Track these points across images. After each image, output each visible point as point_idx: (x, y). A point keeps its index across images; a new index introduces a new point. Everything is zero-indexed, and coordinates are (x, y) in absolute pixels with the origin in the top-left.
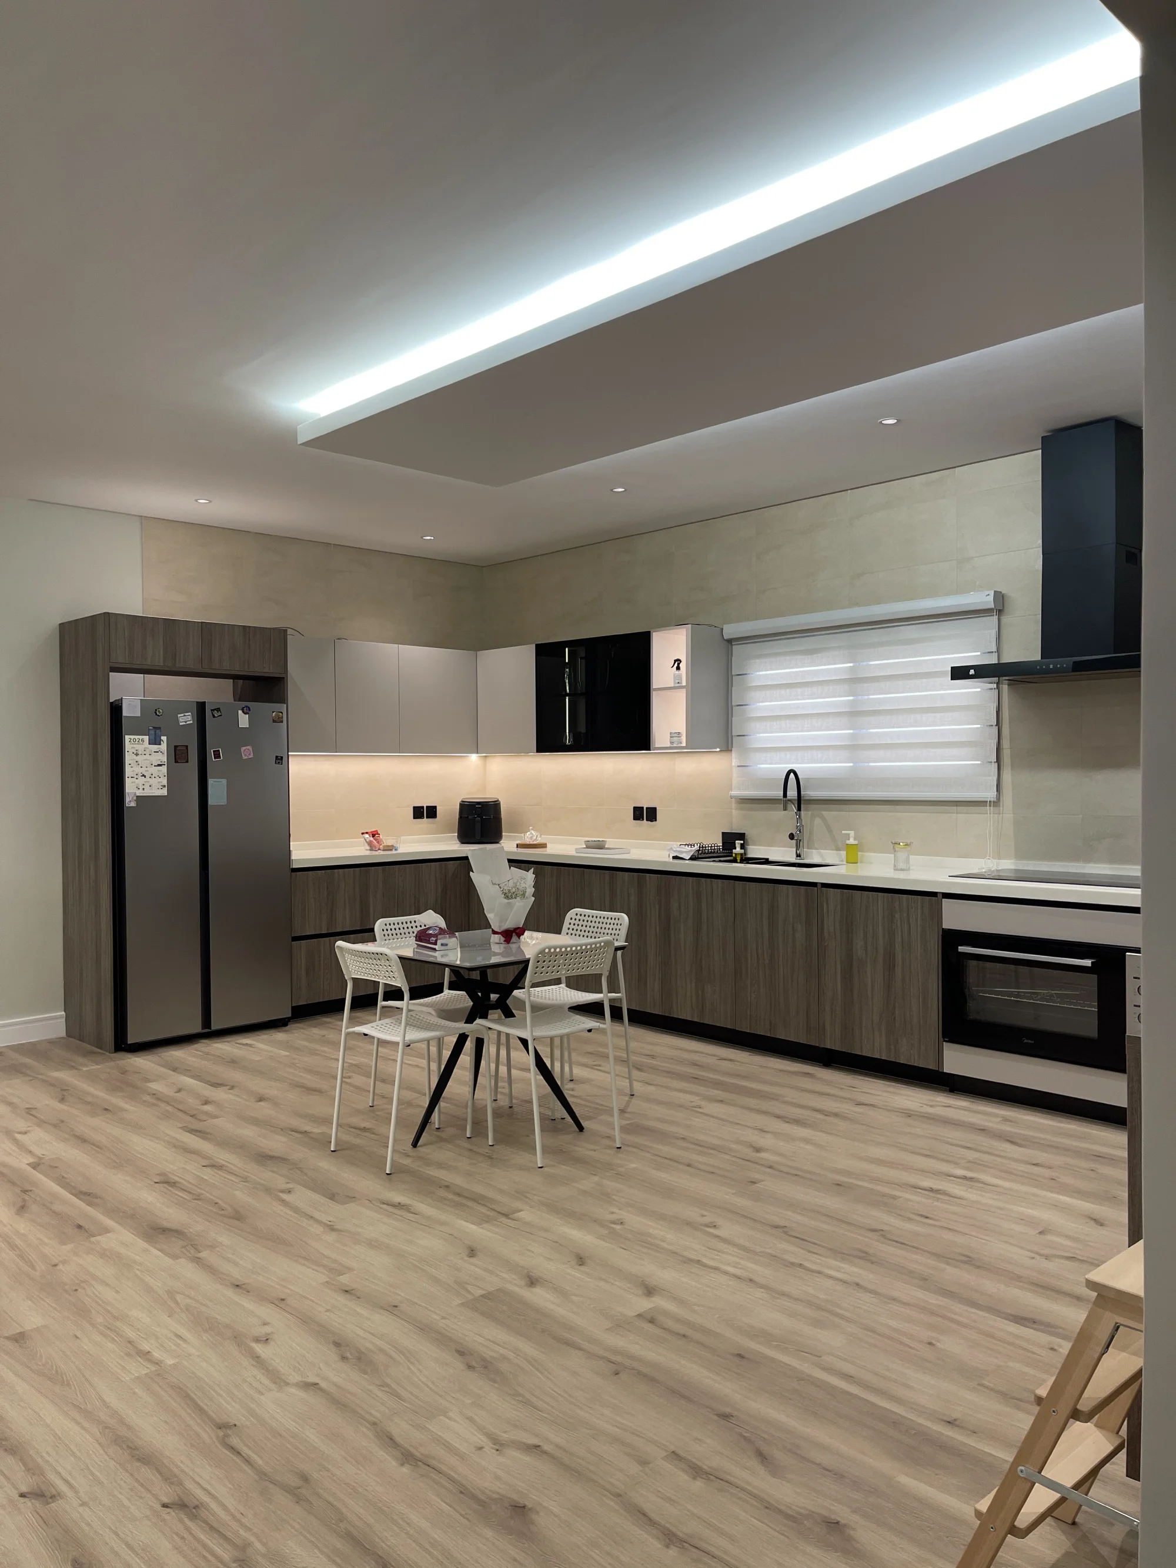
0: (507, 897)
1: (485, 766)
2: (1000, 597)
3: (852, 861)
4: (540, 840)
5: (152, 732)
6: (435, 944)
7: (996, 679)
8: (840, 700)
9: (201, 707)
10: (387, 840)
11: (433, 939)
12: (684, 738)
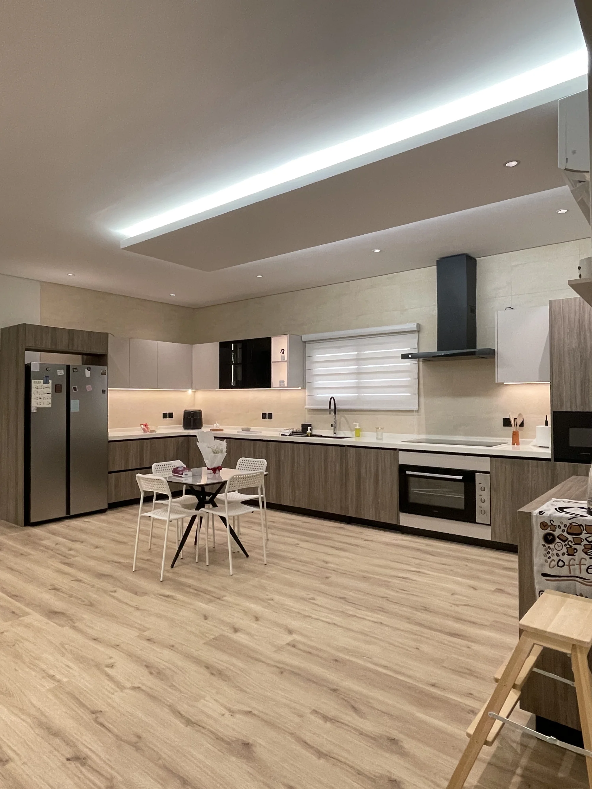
0: (214, 453)
1: (195, 395)
2: (419, 326)
3: (358, 435)
4: (221, 428)
5: (45, 379)
6: (182, 474)
7: (417, 359)
8: (353, 368)
9: (68, 367)
10: (151, 428)
11: (181, 472)
12: (286, 383)
